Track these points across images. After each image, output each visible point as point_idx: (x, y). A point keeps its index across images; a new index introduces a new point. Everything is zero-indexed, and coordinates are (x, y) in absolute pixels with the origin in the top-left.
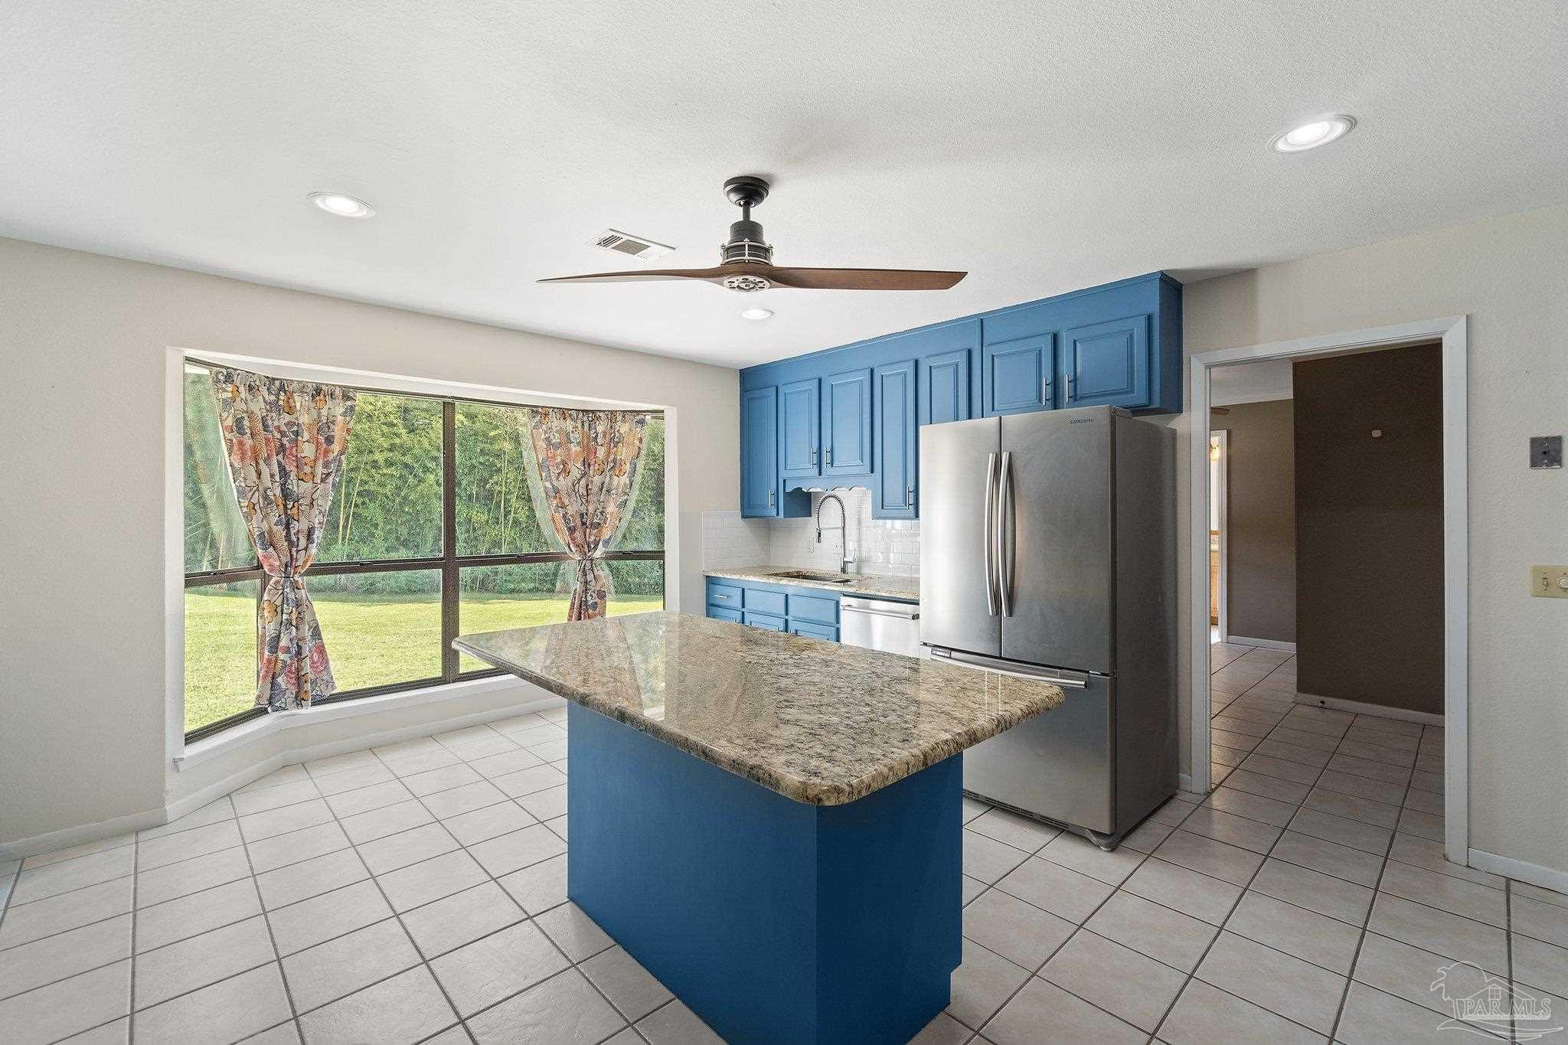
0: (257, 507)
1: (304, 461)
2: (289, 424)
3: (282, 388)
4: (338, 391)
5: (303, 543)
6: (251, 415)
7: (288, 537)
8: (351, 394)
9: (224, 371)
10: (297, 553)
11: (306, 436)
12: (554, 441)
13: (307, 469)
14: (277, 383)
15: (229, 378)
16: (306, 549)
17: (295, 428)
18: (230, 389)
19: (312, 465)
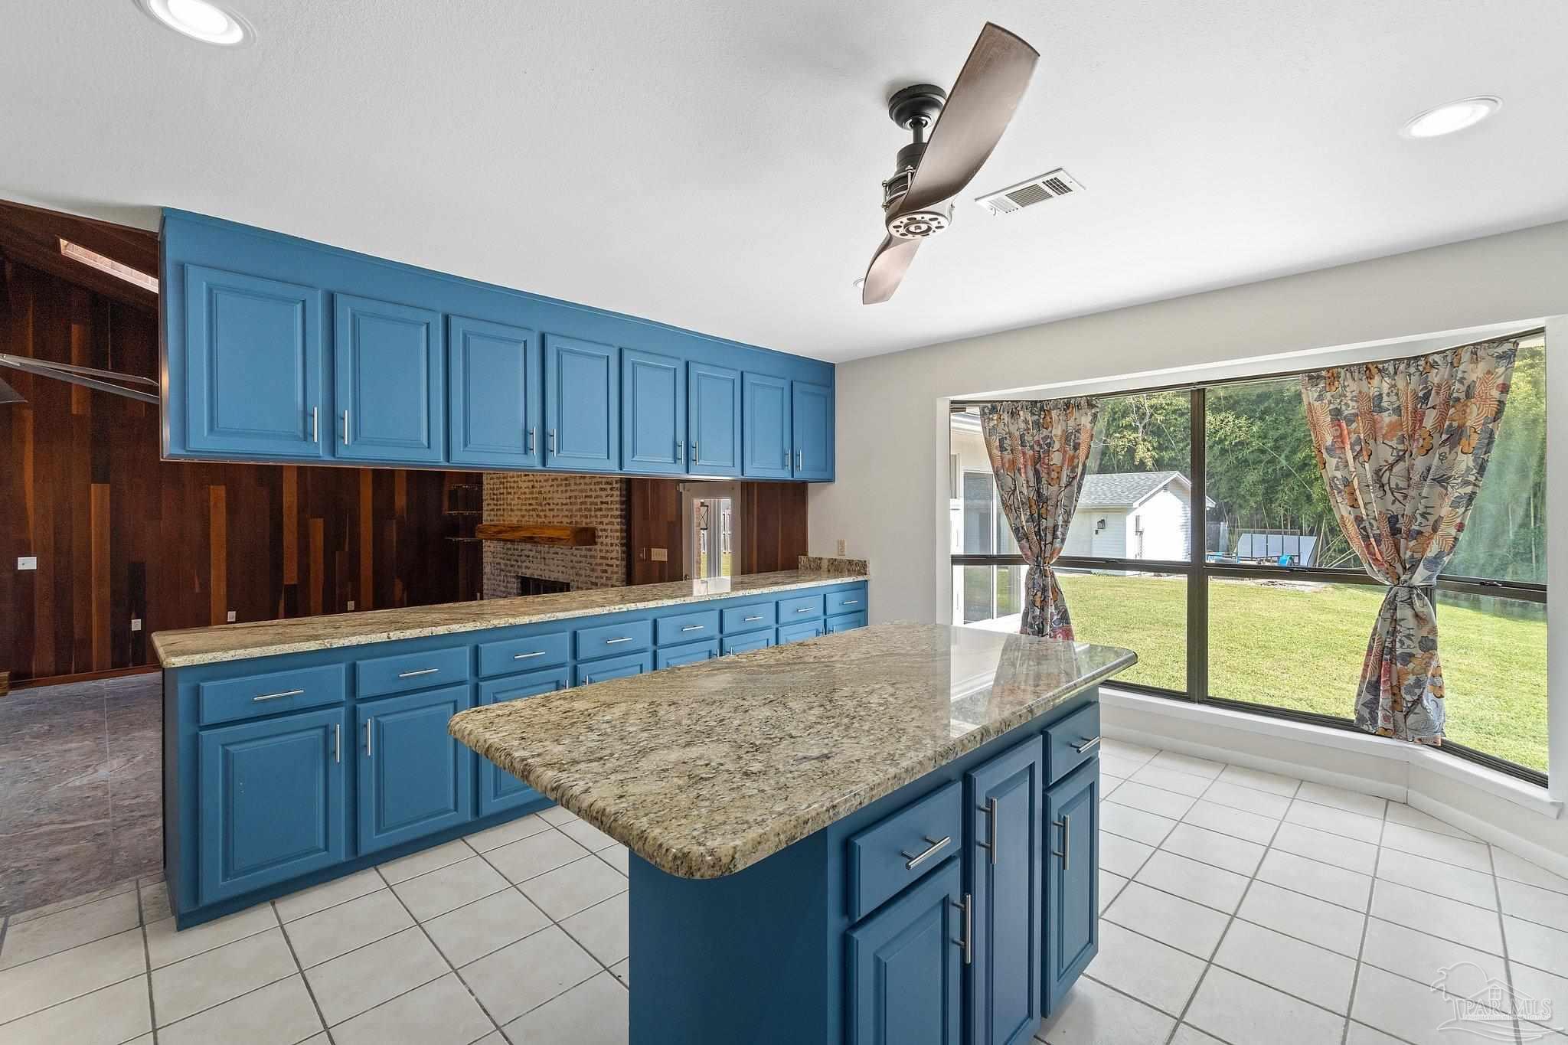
0: (1013, 508)
1: (1052, 467)
2: (1047, 437)
3: (1042, 409)
4: (1083, 402)
5: (1049, 538)
6: (1010, 434)
7: (1038, 533)
8: (1094, 402)
9: (989, 405)
10: (1045, 546)
11: (1057, 446)
12: (1346, 413)
13: (1054, 475)
14: (1038, 405)
15: (994, 410)
16: (1052, 543)
17: (1049, 441)
18: (995, 418)
19: (1059, 471)
